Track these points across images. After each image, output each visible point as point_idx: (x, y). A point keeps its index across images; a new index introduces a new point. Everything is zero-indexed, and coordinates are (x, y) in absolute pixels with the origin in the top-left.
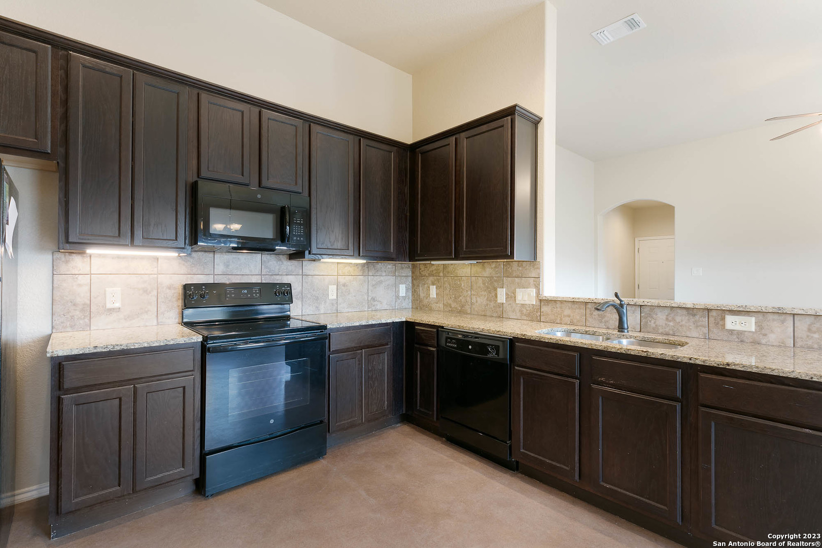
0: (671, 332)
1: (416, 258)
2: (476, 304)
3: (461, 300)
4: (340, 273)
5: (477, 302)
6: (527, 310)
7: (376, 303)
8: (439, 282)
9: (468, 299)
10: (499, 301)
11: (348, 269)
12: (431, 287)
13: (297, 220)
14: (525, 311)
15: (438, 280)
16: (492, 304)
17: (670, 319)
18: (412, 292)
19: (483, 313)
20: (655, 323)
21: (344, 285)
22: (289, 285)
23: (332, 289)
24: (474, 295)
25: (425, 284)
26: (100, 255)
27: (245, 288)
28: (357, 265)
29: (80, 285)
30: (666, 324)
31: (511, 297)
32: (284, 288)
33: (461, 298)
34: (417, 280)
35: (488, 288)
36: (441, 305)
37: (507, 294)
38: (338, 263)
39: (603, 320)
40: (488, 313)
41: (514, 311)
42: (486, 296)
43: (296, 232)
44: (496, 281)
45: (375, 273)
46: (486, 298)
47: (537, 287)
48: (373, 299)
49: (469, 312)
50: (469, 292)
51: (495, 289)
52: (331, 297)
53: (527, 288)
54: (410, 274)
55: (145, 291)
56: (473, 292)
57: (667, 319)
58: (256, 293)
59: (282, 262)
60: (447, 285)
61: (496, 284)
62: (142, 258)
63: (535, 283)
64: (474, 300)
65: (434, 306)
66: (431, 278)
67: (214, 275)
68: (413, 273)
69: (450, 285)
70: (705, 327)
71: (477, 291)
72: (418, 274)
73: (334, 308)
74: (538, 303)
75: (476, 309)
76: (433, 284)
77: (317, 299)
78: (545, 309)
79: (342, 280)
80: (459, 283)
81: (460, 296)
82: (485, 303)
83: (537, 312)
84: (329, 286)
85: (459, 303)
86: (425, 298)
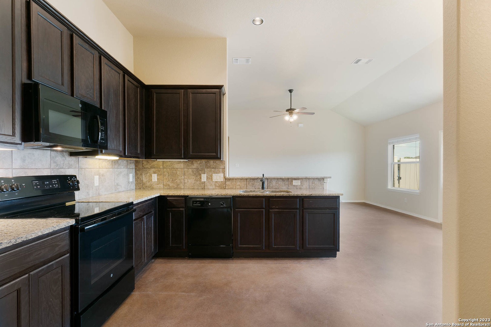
0: (277, 188)
2: (187, 183)
3: (177, 181)
4: (100, 166)
5: (188, 182)
6: (219, 184)
7: (119, 187)
8: (159, 172)
9: (182, 181)
10: (202, 180)
11: (104, 164)
12: (153, 175)
14: (217, 185)
15: (159, 171)
16: (198, 182)
17: (277, 183)
18: (136, 178)
19: (192, 188)
20: (272, 185)
21: (103, 175)
22: (76, 176)
23: (97, 178)
24: (186, 178)
25: (147, 173)
28: (109, 160)
30: (276, 185)
31: (210, 178)
32: (73, 179)
34: (138, 171)
35: (195, 174)
36: (162, 186)
37: (207, 177)
39: (254, 186)
40: (196, 187)
41: (211, 185)
42: (194, 179)
44: (200, 170)
45: (118, 167)
47: (224, 172)
48: (118, 185)
49: (183, 187)
50: (183, 177)
51: (200, 175)
52: (95, 184)
53: (219, 173)
54: (134, 167)
56: (185, 177)
57: (276, 183)
58: (55, 184)
59: (65, 158)
60: (166, 173)
61: (200, 172)
63: (222, 171)
64: (186, 181)
65: (155, 186)
66: (153, 170)
67: (12, 169)
68: (136, 166)
69: (168, 173)
70: (287, 185)
71: (188, 176)
72: (141, 167)
73: (97, 192)
74: (225, 180)
75: (188, 186)
76: (155, 173)
77: (87, 186)
78: (228, 183)
79: (101, 171)
80: (175, 172)
81: (176, 179)
82: (193, 182)
83: (224, 185)
84: (95, 176)
85: (176, 183)
86: (147, 182)
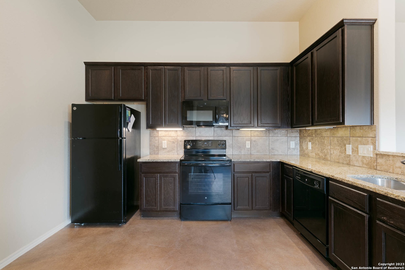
1: (294, 126)
4: (252, 135)
5: (334, 153)
6: (367, 161)
7: (274, 151)
9: (329, 151)
10: (347, 153)
11: (256, 134)
12: (309, 143)
13: (222, 112)
14: (365, 161)
15: (312, 139)
16: (343, 155)
18: (300, 146)
19: (338, 161)
21: (255, 141)
22: (225, 141)
23: (248, 143)
24: (332, 149)
25: (306, 141)
26: (161, 131)
27: (206, 142)
28: (262, 131)
29: (156, 140)
31: (356, 150)
32: (222, 142)
33: (325, 150)
34: (302, 139)
35: (340, 144)
36: (314, 154)
37: (352, 149)
38: (251, 130)
40: (341, 161)
41: (357, 161)
42: (339, 150)
43: (222, 118)
44: (345, 140)
45: (274, 135)
46: (339, 151)
47: (374, 144)
48: (273, 149)
49: (329, 159)
50: (329, 147)
51: (345, 146)
52: (247, 147)
53: (366, 145)
54: (299, 135)
55: (173, 142)
56: (331, 147)
58: (210, 144)
60: (317, 142)
61: (345, 142)
62: (172, 131)
63: (372, 141)
64: (332, 152)
65: (310, 154)
66: (309, 138)
67: (196, 136)
68: (300, 135)
69: (318, 142)
71: (334, 146)
72: (302, 135)
73: (249, 152)
74: (375, 156)
75: (333, 158)
76: (310, 141)
77: (240, 147)
78: (380, 160)
79: (253, 138)
80: (323, 141)
81: (324, 149)
82: (338, 154)
83: (374, 163)
84: (246, 142)
85: (324, 153)
86: (306, 150)
